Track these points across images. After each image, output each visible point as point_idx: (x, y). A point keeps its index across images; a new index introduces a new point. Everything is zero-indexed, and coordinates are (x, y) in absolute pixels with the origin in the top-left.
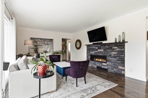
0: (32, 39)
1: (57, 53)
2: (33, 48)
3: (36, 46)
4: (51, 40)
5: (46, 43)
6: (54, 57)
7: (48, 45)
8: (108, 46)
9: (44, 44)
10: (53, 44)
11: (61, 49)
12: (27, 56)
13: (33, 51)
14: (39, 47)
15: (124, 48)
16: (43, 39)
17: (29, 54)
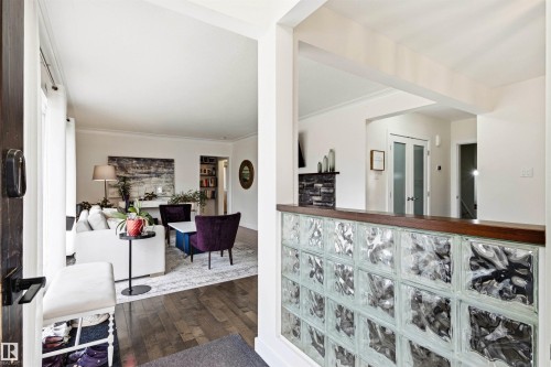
0: (112, 159)
1: (185, 198)
2: (115, 186)
3: (125, 179)
4: (169, 163)
5: (153, 170)
6: (172, 211)
7: (158, 175)
8: (307, 181)
9: (148, 173)
10: (172, 173)
11: (197, 188)
12: (102, 207)
13: (117, 195)
14: (132, 182)
15: (333, 187)
16: (145, 160)
17: (106, 201)
